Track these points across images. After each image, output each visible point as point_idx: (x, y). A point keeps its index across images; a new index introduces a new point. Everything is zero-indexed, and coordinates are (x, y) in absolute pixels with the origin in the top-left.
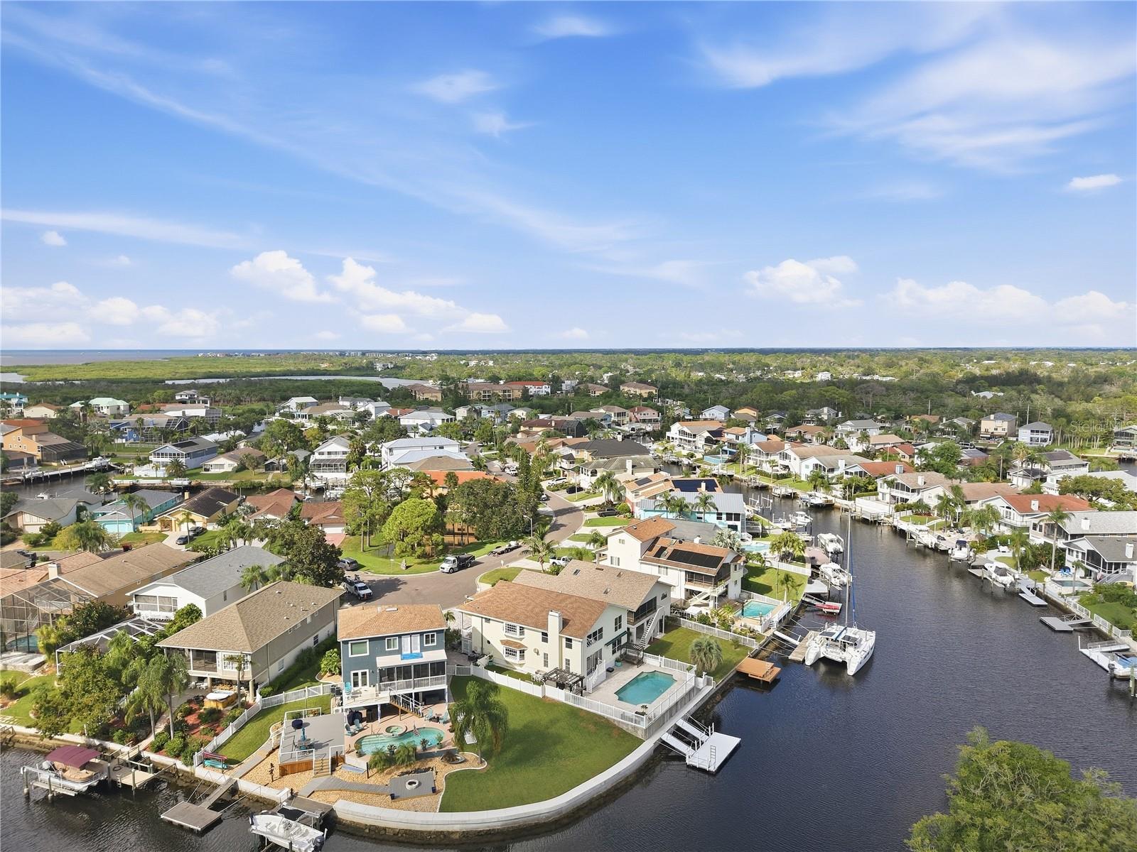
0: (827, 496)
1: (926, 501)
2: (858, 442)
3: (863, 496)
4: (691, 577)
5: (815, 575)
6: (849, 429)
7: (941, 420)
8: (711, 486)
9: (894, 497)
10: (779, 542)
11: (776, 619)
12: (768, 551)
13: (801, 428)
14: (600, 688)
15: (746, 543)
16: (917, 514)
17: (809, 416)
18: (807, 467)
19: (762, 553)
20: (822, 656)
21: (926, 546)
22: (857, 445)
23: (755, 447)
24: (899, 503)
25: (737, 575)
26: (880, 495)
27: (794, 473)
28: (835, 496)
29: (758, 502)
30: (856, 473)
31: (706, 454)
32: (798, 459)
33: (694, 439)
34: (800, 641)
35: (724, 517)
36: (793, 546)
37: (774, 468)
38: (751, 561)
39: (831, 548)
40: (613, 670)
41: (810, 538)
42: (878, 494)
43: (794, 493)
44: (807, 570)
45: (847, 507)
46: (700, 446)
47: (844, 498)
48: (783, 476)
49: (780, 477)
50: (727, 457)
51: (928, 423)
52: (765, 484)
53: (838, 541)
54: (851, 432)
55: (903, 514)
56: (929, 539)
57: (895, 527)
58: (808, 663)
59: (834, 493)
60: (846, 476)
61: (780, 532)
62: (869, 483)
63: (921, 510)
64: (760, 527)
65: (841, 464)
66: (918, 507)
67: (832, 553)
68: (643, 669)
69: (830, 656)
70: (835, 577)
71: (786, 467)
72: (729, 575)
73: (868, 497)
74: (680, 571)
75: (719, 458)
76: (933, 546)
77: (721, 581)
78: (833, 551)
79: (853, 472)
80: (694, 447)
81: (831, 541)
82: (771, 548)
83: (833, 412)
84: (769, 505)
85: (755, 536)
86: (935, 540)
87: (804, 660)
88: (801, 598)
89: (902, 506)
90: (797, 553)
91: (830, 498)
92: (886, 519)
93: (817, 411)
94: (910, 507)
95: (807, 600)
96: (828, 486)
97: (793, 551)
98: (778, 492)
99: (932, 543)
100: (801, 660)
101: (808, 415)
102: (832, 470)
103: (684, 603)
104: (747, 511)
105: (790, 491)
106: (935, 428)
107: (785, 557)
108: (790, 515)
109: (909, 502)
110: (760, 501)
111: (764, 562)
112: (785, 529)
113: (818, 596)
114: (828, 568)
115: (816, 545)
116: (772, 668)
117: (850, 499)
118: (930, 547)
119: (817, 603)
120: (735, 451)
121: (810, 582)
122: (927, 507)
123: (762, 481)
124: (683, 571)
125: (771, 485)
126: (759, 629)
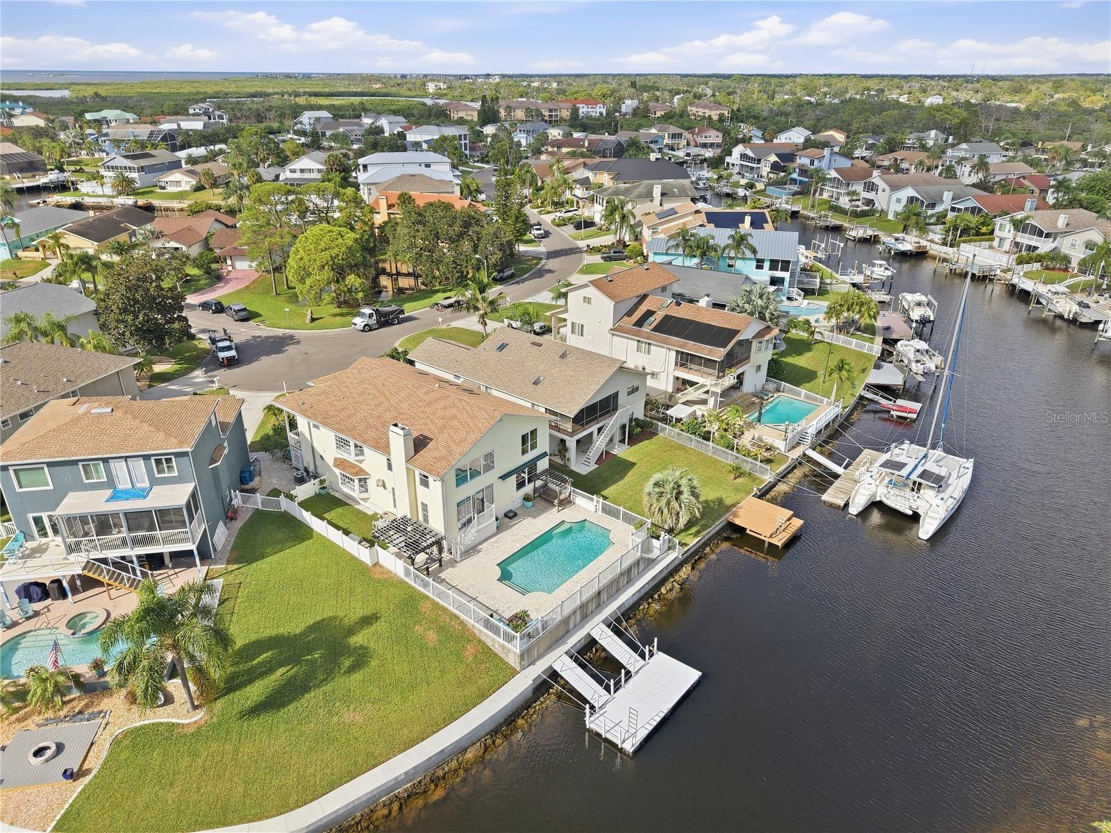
0: (921, 241)
1: (1065, 250)
2: (971, 172)
3: (969, 241)
4: (685, 360)
5: (886, 355)
6: (962, 154)
7: (1084, 148)
8: (758, 222)
9: (1017, 244)
10: (841, 305)
11: (812, 431)
12: (821, 316)
13: (899, 155)
14: (479, 552)
15: (795, 303)
16: (1047, 268)
17: (910, 142)
18: (899, 201)
19: (812, 319)
20: (878, 499)
21: (1061, 317)
22: (970, 175)
23: (833, 174)
24: (1024, 253)
25: (761, 356)
26: (997, 240)
27: (879, 208)
28: (932, 241)
29: (823, 245)
30: (966, 209)
31: (768, 184)
32: (888, 189)
33: (758, 166)
34: (846, 468)
35: (767, 265)
36: (859, 312)
37: (854, 203)
38: (794, 331)
39: (916, 314)
40: (516, 515)
41: (886, 298)
42: (993, 240)
43: (875, 236)
44: (876, 347)
45: (945, 256)
46: (765, 174)
47: (944, 244)
48: (864, 214)
49: (857, 215)
50: (795, 188)
51: (1068, 151)
52: (838, 223)
53: (929, 304)
54: (964, 159)
55: (1027, 267)
56: (1067, 307)
57: (1014, 286)
58: (854, 510)
59: (931, 236)
60: (951, 215)
61: (846, 288)
62: (983, 224)
63: (1056, 264)
64: (818, 280)
65: (947, 196)
66: (1052, 259)
67: (917, 321)
68: (567, 516)
69: (891, 503)
70: (918, 361)
71: (870, 202)
72: (748, 358)
73: (978, 243)
74: (670, 349)
75: (785, 189)
76: (1071, 316)
77: (730, 367)
78: (918, 319)
79: (963, 208)
80: (756, 176)
81: (917, 304)
82: (827, 313)
83: (942, 136)
84: (838, 250)
85: (808, 293)
86: (1076, 308)
87: (847, 505)
88: (861, 391)
89: (1026, 256)
90: (865, 321)
91: (924, 243)
92: (1003, 274)
93: (921, 135)
94: (1039, 259)
95: (870, 396)
96: (923, 228)
97: (860, 319)
98: (853, 233)
99: (1070, 312)
100: (842, 503)
101: (909, 140)
102: (933, 206)
103: (670, 400)
104: (803, 256)
105: (870, 232)
106: (1074, 158)
107: (844, 328)
108: (864, 265)
109: (1038, 252)
110: (826, 246)
111: (813, 333)
112: (854, 285)
113: (886, 390)
114: (909, 348)
115: (895, 310)
116: (789, 520)
117: (952, 246)
118: (1066, 317)
119: (883, 402)
120: (806, 180)
121: (877, 367)
122: (1067, 260)
123: (835, 221)
124: (673, 350)
125: (846, 225)
126: (781, 445)
